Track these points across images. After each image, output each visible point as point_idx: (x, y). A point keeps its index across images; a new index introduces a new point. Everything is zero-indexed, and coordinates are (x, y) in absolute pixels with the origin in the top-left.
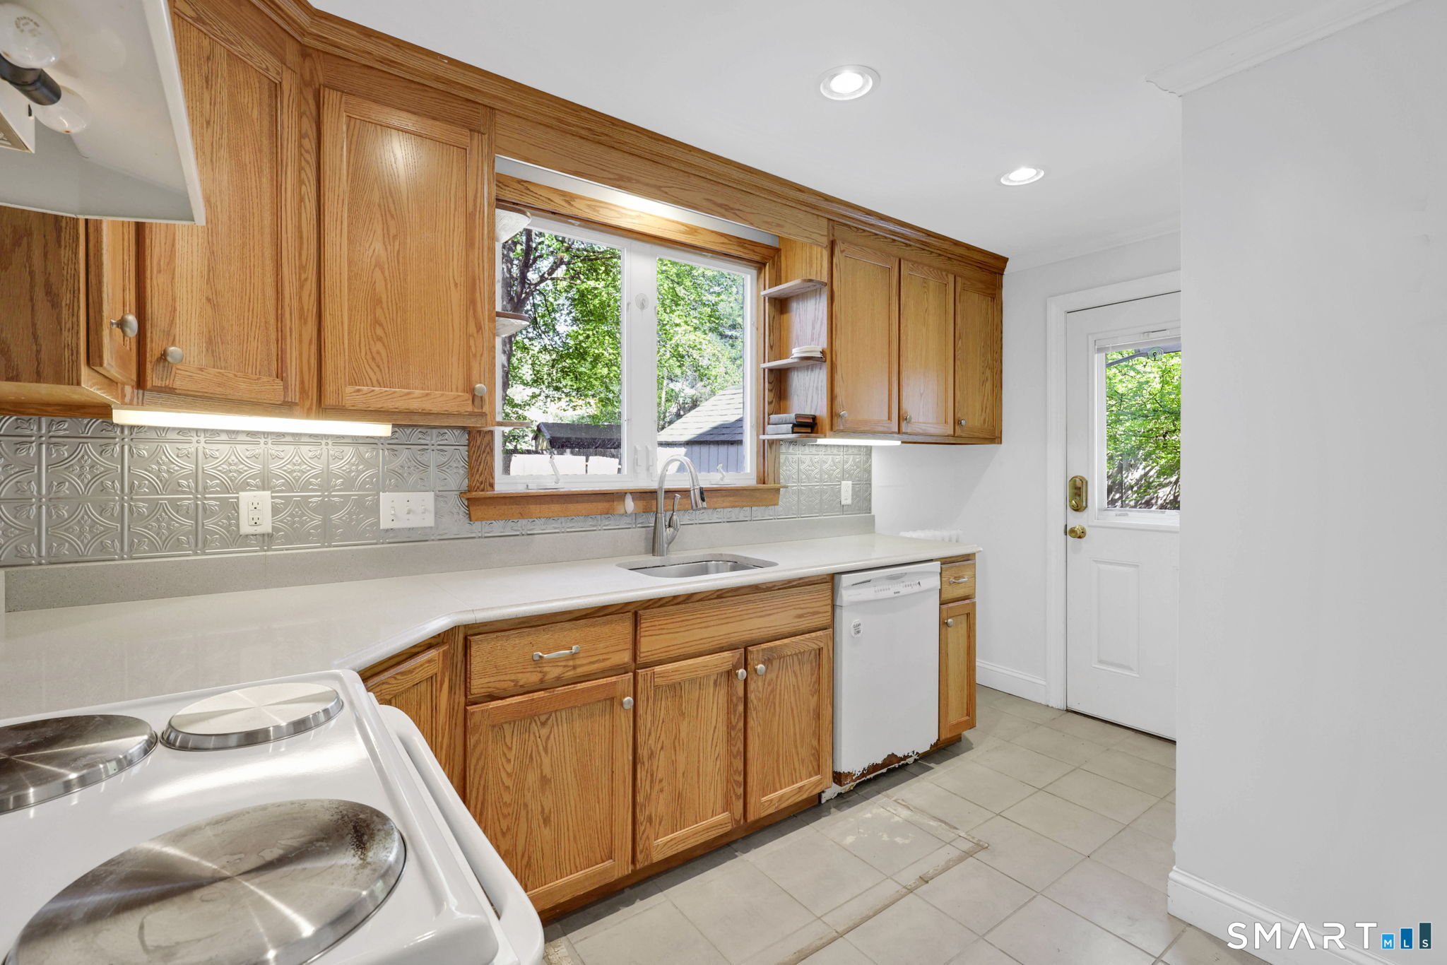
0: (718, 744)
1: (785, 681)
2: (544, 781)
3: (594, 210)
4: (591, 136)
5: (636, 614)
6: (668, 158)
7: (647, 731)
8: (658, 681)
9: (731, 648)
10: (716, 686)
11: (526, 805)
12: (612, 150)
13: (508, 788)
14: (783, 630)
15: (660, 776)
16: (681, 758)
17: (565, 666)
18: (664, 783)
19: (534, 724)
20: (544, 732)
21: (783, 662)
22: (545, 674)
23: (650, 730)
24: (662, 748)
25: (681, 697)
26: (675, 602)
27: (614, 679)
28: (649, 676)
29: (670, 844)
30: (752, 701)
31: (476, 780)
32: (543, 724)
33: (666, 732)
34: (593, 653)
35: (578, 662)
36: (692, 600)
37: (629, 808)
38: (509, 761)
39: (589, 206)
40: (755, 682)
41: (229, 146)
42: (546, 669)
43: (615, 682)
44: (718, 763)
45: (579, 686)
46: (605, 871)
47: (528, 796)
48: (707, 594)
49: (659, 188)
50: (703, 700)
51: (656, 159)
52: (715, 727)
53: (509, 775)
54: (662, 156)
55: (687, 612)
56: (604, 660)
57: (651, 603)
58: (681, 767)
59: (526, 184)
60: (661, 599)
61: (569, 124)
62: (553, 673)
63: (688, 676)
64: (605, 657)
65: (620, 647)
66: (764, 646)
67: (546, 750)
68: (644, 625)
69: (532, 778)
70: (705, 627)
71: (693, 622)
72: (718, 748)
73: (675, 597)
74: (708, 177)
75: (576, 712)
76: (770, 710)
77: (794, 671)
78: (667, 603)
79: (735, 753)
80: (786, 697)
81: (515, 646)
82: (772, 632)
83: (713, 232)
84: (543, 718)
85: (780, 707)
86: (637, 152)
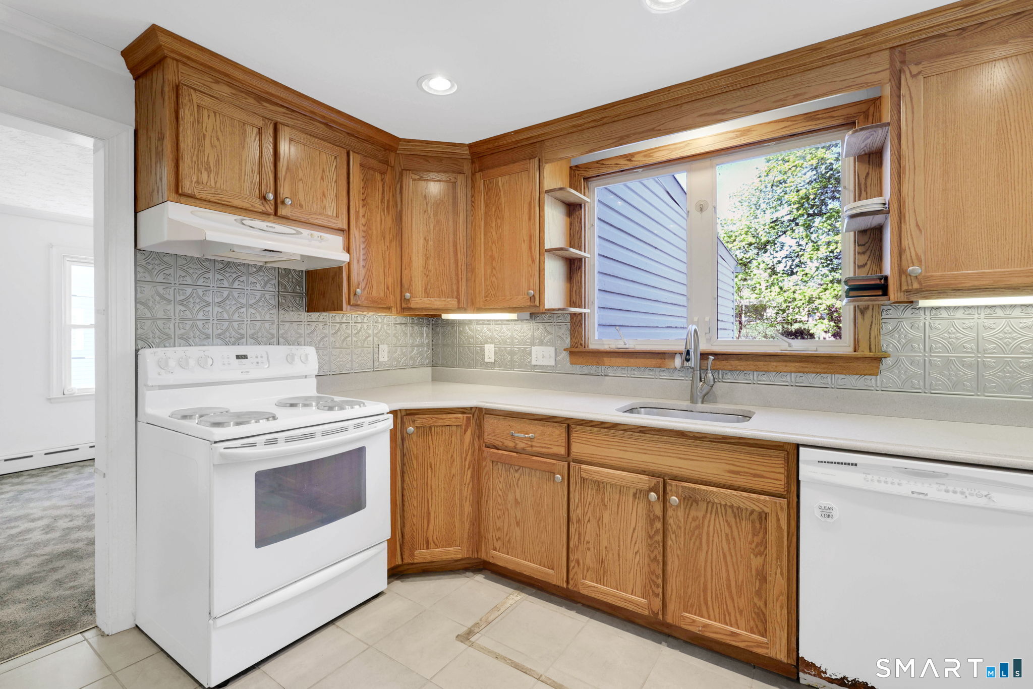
0: (638, 542)
1: (714, 525)
2: (517, 502)
3: (650, 157)
4: (597, 124)
5: (569, 426)
6: (655, 105)
7: (576, 504)
8: (584, 475)
9: (652, 474)
10: (636, 498)
11: (508, 510)
12: (615, 123)
13: (500, 495)
14: (710, 478)
15: (587, 538)
16: (604, 537)
17: (526, 444)
18: (590, 545)
19: (511, 469)
20: (517, 475)
21: (712, 508)
22: (516, 444)
23: (578, 504)
24: (589, 521)
25: (604, 492)
26: (602, 426)
27: (554, 462)
28: (577, 468)
29: (593, 589)
30: (670, 525)
31: (485, 483)
32: (517, 471)
33: (592, 512)
34: (542, 442)
35: (534, 444)
36: (617, 428)
37: (563, 545)
38: (500, 482)
39: (645, 156)
40: (674, 510)
41: (434, 216)
42: (517, 442)
43: (554, 464)
44: (638, 557)
45: (534, 458)
46: (548, 574)
47: (509, 505)
48: (631, 427)
49: (653, 130)
50: (623, 504)
51: (649, 110)
52: (634, 529)
53: (500, 490)
54: (650, 106)
55: (608, 435)
56: (548, 448)
57: (584, 422)
58: (604, 543)
59: (601, 162)
60: (592, 421)
61: (581, 125)
62: (521, 445)
63: (612, 481)
64: (549, 446)
65: (559, 444)
66: (684, 484)
67: (517, 484)
68: (574, 435)
69: (510, 497)
70: (624, 450)
71: (613, 443)
72: (637, 545)
73: (603, 423)
74: (699, 97)
75: (533, 472)
76: (694, 543)
77: (727, 521)
78: (596, 425)
79: (652, 558)
80: (716, 539)
81: (502, 424)
82: (695, 475)
83: (769, 123)
84: (517, 468)
85: (708, 546)
86: (633, 114)
